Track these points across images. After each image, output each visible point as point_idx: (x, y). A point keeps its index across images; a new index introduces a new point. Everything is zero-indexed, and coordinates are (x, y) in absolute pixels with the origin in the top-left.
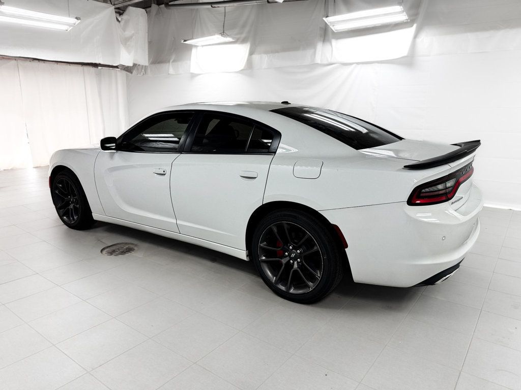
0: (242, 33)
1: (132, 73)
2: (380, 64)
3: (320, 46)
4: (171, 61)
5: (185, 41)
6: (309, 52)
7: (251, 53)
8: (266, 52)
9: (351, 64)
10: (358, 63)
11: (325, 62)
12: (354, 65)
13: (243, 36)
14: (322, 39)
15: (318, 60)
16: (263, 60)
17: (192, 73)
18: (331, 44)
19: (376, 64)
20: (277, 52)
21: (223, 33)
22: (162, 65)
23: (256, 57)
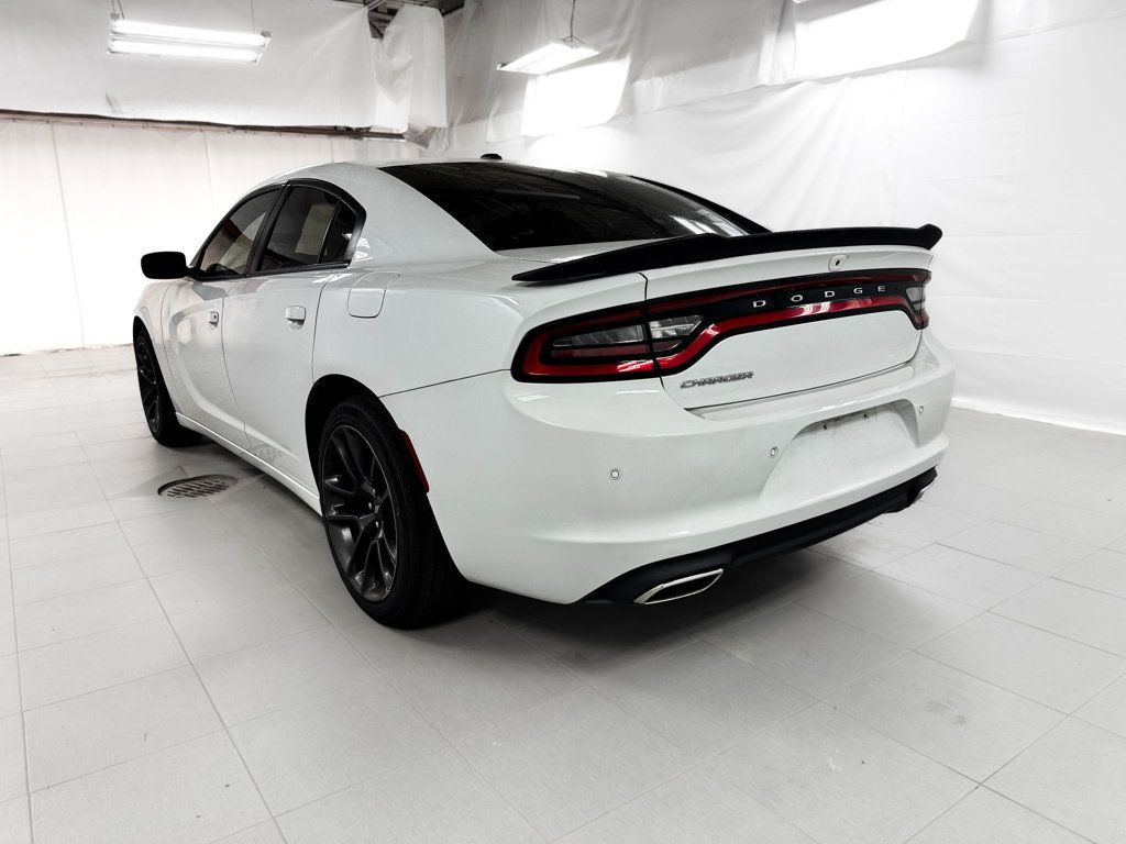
0: (617, 36)
1: (427, 147)
2: (904, 72)
3: (769, 42)
4: (492, 114)
5: (504, 65)
6: (747, 60)
7: (633, 77)
8: (662, 73)
9: (837, 79)
10: (854, 75)
11: (780, 81)
12: (846, 80)
13: (622, 41)
14: (777, 24)
15: (764, 77)
16: (655, 89)
17: (526, 137)
18: (794, 37)
19: (897, 72)
20: (682, 68)
21: (571, 39)
22: (476, 124)
23: (641, 85)
